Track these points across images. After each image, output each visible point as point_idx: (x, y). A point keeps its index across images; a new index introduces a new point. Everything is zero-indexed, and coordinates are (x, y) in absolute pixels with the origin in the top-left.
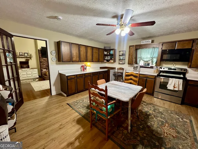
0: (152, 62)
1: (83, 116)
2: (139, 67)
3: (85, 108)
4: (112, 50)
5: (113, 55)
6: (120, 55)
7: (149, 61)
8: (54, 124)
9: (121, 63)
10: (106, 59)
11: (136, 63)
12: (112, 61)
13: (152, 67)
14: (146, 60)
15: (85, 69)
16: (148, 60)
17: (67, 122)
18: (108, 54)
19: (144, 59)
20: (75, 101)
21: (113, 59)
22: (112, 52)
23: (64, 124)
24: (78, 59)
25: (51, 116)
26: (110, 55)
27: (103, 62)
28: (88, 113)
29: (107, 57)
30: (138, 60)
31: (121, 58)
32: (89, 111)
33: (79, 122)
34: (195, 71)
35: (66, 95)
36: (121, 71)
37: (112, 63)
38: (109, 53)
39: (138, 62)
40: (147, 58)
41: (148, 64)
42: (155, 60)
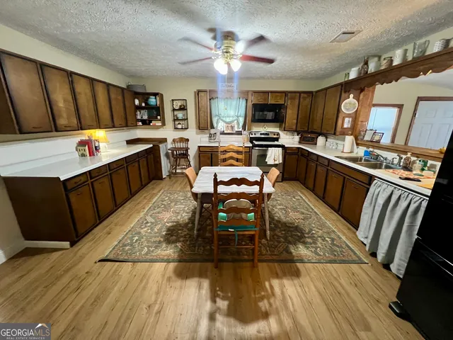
0: (238, 124)
1: (180, 261)
2: (218, 134)
3: (164, 245)
4: (155, 95)
5: (159, 107)
6: (174, 110)
7: (233, 121)
8: (128, 318)
9: (180, 126)
10: (139, 117)
11: (212, 127)
12: (159, 124)
13: (239, 133)
14: (228, 120)
15: (97, 149)
16: (231, 119)
17: (158, 293)
18: (143, 105)
19: (224, 119)
20: (116, 243)
21: (159, 117)
22: (152, 101)
23: (156, 301)
24: (75, 121)
25: (89, 314)
26: (149, 108)
27: (137, 126)
28: (181, 250)
29: (138, 113)
30: (215, 120)
31: (180, 115)
32: (179, 245)
33: (182, 274)
34: (287, 134)
35: (66, 244)
36: (182, 145)
37: (157, 128)
38: (146, 104)
39: (215, 125)
40: (229, 117)
41: (232, 127)
42: (241, 120)
